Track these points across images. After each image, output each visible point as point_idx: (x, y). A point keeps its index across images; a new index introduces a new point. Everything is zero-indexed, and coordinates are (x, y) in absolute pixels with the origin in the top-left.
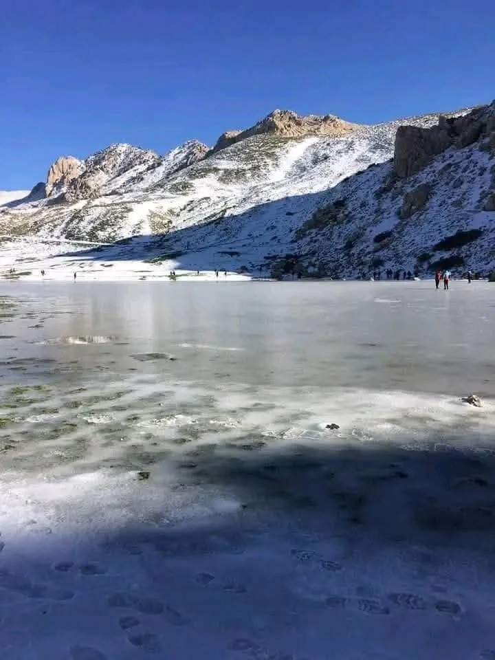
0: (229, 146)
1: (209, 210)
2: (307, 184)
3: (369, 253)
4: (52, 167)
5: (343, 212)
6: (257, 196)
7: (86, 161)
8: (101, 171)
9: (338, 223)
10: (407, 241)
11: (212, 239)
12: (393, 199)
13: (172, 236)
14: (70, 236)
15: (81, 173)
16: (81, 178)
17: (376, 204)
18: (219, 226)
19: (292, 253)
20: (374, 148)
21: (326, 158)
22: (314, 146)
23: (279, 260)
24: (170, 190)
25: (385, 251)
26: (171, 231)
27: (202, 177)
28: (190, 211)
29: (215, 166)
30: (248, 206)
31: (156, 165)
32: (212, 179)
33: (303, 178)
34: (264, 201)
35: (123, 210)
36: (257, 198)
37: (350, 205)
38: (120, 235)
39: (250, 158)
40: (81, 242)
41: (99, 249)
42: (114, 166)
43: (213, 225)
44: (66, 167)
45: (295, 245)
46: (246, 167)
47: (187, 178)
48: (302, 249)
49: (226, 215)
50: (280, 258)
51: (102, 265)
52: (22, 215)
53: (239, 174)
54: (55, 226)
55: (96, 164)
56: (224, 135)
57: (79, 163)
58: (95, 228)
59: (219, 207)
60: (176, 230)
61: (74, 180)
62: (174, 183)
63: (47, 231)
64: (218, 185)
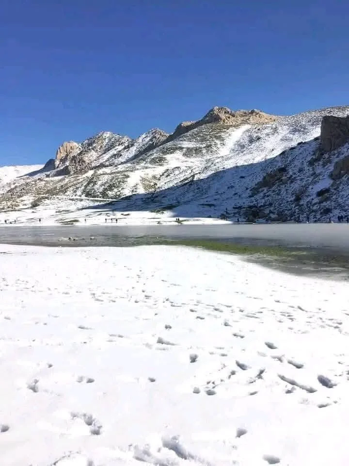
0: (187, 132)
1: (182, 175)
2: (249, 157)
3: (315, 204)
4: (59, 148)
5: (286, 176)
6: (215, 165)
7: (82, 144)
8: (93, 151)
9: (283, 184)
10: (344, 195)
11: (190, 196)
12: (324, 166)
13: (159, 194)
14: (88, 195)
15: (79, 152)
16: (79, 156)
17: (311, 170)
18: (192, 187)
19: (252, 204)
20: (293, 131)
21: (259, 138)
22: (248, 131)
23: (244, 209)
24: (150, 162)
25: (328, 202)
26: (158, 190)
27: (171, 153)
28: (167, 176)
29: (179, 145)
30: (209, 173)
31: (130, 146)
32: (178, 154)
33: (245, 152)
34: (221, 169)
35: (123, 177)
36: (215, 167)
37: (290, 170)
38: (124, 194)
39: (203, 140)
40: (96, 199)
41: (111, 204)
42: (101, 147)
43: (187, 186)
44: (69, 148)
45: (253, 198)
46: (202, 146)
47: (161, 154)
48: (258, 201)
49: (195, 179)
50: (244, 208)
51: (122, 214)
52: (52, 181)
53: (198, 151)
54: (77, 188)
55: (89, 146)
56: (180, 125)
57: (77, 145)
58: (105, 189)
59: (188, 173)
60: (161, 189)
61: (74, 157)
62: (152, 157)
63: (72, 192)
64: (184, 158)
